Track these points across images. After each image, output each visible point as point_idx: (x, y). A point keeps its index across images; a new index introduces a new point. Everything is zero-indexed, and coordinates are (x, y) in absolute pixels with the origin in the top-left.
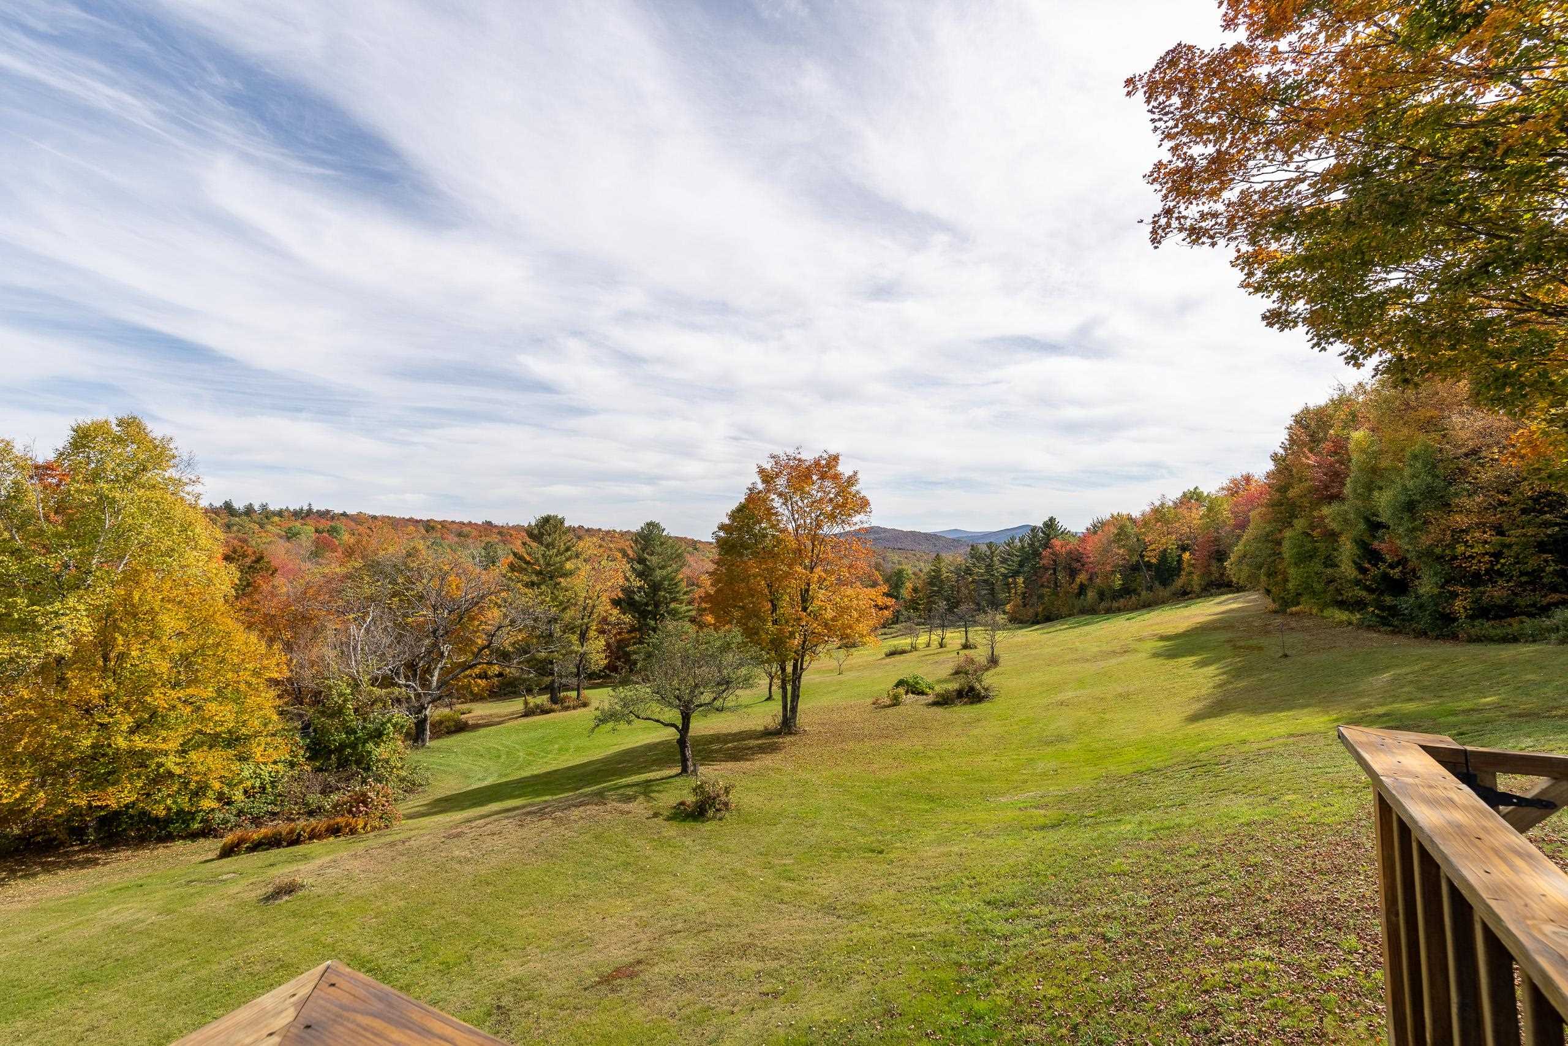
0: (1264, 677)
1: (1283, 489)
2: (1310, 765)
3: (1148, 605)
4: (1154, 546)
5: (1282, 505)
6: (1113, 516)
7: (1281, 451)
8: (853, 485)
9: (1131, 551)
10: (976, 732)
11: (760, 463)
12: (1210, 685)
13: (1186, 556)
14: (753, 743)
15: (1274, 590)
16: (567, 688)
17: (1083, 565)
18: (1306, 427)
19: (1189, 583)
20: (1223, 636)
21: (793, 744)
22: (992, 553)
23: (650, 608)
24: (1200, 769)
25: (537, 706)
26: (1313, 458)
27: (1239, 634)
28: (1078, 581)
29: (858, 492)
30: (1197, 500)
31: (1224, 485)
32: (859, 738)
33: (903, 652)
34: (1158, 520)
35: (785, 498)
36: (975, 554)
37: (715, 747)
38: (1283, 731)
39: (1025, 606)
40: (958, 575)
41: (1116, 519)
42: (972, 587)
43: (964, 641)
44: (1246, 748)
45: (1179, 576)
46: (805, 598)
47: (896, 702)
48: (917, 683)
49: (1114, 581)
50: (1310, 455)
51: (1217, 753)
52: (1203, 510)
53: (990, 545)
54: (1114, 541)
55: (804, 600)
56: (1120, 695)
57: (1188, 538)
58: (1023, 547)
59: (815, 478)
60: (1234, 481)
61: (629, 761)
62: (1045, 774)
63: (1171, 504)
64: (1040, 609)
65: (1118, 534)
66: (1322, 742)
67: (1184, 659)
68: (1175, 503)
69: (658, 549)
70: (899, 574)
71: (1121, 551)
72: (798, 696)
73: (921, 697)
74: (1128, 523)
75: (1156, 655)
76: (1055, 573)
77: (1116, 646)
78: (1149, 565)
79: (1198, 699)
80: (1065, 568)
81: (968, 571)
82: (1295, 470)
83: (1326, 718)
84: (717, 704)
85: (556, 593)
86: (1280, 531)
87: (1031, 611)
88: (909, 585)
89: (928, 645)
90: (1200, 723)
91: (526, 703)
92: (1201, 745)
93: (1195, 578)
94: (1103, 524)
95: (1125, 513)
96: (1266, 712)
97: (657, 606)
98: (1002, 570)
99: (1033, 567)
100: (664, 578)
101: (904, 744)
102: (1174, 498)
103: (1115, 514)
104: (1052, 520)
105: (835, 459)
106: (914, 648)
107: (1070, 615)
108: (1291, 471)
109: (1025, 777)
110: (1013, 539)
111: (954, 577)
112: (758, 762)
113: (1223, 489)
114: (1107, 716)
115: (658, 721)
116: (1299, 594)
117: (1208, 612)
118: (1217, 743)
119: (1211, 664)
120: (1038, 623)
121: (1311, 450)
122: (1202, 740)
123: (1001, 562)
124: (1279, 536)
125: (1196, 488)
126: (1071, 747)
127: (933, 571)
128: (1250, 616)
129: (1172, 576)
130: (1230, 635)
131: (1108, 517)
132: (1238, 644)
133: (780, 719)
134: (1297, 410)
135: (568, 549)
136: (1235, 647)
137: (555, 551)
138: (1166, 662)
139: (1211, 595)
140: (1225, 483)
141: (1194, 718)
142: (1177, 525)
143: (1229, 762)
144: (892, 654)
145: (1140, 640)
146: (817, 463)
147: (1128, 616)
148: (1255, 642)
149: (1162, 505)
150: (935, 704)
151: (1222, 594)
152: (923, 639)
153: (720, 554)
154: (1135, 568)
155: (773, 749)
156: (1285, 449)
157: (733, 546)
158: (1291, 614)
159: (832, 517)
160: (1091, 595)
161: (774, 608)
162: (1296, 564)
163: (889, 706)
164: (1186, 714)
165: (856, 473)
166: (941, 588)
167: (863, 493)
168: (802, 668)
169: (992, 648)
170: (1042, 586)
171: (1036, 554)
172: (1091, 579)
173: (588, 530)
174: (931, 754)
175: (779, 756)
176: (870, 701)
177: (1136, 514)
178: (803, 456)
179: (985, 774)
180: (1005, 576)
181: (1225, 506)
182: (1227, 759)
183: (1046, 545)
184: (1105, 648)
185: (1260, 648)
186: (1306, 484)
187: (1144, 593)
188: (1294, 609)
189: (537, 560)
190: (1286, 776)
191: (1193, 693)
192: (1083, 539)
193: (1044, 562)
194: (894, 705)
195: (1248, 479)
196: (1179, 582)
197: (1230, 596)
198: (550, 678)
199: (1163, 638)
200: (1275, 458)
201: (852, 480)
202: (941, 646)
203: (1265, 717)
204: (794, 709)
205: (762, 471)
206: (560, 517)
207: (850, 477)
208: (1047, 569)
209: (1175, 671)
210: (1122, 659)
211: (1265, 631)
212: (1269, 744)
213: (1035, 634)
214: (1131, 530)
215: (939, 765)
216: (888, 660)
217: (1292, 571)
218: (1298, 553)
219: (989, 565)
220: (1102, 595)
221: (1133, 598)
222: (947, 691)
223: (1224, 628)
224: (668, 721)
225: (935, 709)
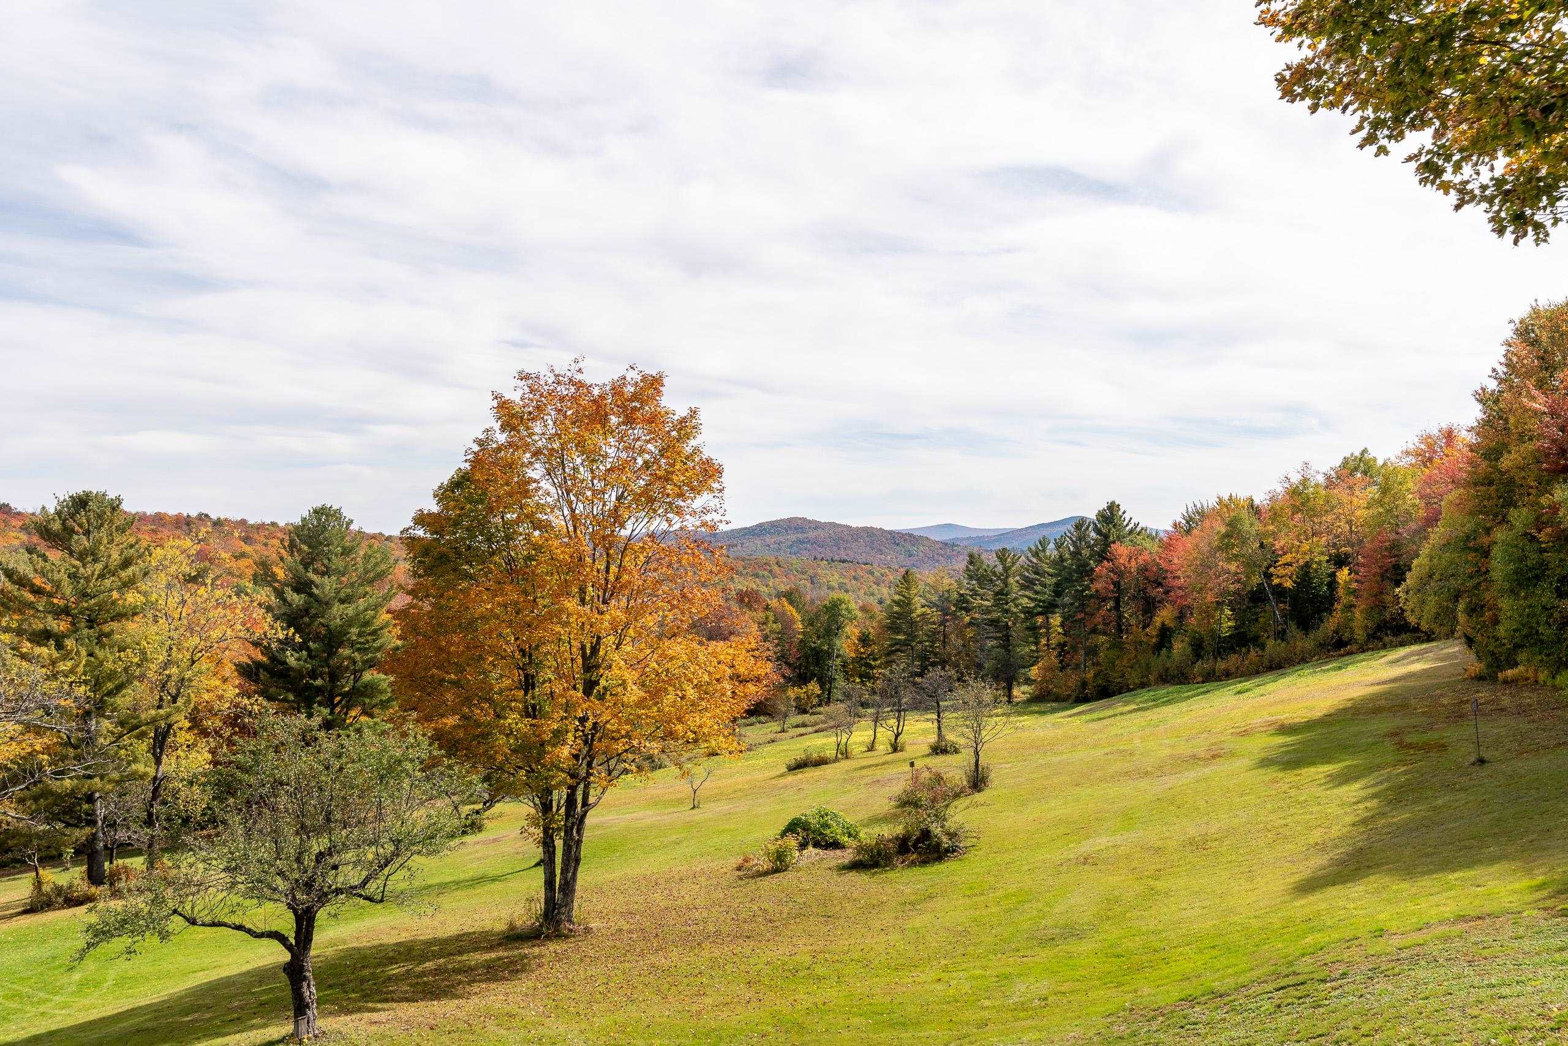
0: (1440, 802)
1: (1493, 454)
2: (1476, 981)
3: (1276, 666)
4: (1288, 558)
5: (1491, 483)
6: (1220, 501)
7: (1492, 385)
8: (688, 436)
9: (1250, 564)
10: (917, 922)
11: (500, 390)
12: (1349, 819)
13: (1343, 575)
14: (477, 958)
15: (1479, 638)
16: (126, 849)
17: (1167, 593)
18: (1534, 343)
19: (1346, 625)
20: (1383, 725)
21: (558, 957)
22: (1006, 569)
23: (319, 682)
24: (1293, 992)
25: (59, 890)
26: (1542, 398)
27: (1414, 721)
28: (1158, 621)
29: (696, 450)
30: (1365, 473)
31: (1411, 447)
32: (691, 941)
33: (821, 762)
34: (1296, 510)
35: (555, 460)
36: (976, 572)
37: (394, 970)
38: (1449, 910)
39: (1062, 669)
40: (945, 612)
41: (1227, 505)
42: (970, 633)
43: (933, 738)
44: (1378, 947)
45: (1330, 611)
46: (591, 661)
47: (779, 864)
48: (826, 826)
49: (1219, 622)
50: (1535, 392)
51: (1329, 958)
52: (1373, 492)
53: (1002, 555)
54: (1219, 548)
55: (588, 668)
56: (1192, 842)
57: (1349, 543)
58: (1062, 559)
59: (614, 420)
60: (1427, 440)
61: (209, 1008)
62: (1023, 1007)
63: (1321, 479)
64: (1090, 675)
65: (1227, 535)
66: (1509, 931)
67: (1312, 770)
68: (1328, 478)
69: (337, 563)
70: (833, 609)
71: (1233, 567)
72: (577, 861)
73: (831, 853)
74: (1244, 514)
75: (1265, 763)
76: (1117, 607)
77: (1200, 746)
78: (1280, 592)
79: (1321, 847)
80: (1134, 598)
81: (963, 604)
82: (1512, 420)
83: (1526, 882)
84: (372, 887)
85: (100, 653)
86: (1488, 531)
87: (1073, 680)
88: (852, 631)
89: (871, 748)
90: (1317, 896)
91: (38, 884)
92: (1309, 939)
93: (1358, 615)
94: (1202, 514)
95: (1242, 494)
96: (1430, 872)
97: (334, 677)
98: (1025, 601)
99: (1079, 596)
100: (350, 622)
101: (776, 952)
102: (1325, 468)
103: (1226, 497)
104: (1113, 507)
105: (654, 383)
106: (844, 753)
107: (1143, 685)
108: (1506, 420)
109: (985, 1014)
110: (1043, 543)
111: (935, 615)
112: (475, 1000)
113: (1408, 453)
114: (1159, 885)
115: (240, 928)
116: (1517, 647)
117: (1372, 678)
118: (1336, 936)
119: (1356, 778)
120: (1085, 700)
121: (1541, 385)
122: (1312, 930)
123: (1023, 587)
124: (1485, 540)
125: (1365, 451)
126: (1085, 947)
127: (897, 603)
128: (1439, 686)
129: (1319, 611)
130: (1398, 722)
131: (1212, 502)
132: (1408, 739)
133: (539, 907)
134: (1521, 311)
135: (126, 563)
136: (1402, 746)
137: (99, 567)
138: (1281, 775)
139: (1384, 647)
140: (1412, 441)
141: (1308, 886)
142: (1330, 518)
143: (1344, 975)
144: (800, 766)
145: (1245, 733)
146: (617, 389)
147: (1239, 686)
148: (1436, 735)
149: (1305, 481)
150: (856, 866)
151: (1402, 644)
152: (860, 735)
153: (415, 574)
154: (1257, 597)
155: (512, 969)
156: (1501, 381)
157: (443, 558)
158: (1506, 682)
159: (647, 501)
160: (1179, 647)
161: (529, 684)
162: (1512, 591)
163: (766, 874)
164: (1297, 878)
165: (694, 413)
166: (912, 636)
167: (706, 453)
168: (585, 803)
169: (977, 753)
170: (1094, 631)
171: (1084, 571)
172: (1181, 617)
173: (218, 523)
174: (820, 970)
175: (523, 985)
176: (735, 861)
177: (1260, 499)
178: (587, 378)
179: (912, 1010)
180: (1029, 613)
181: (1410, 485)
182: (1342, 968)
183: (1102, 556)
184: (1185, 749)
185: (1443, 747)
186: (1530, 446)
187: (1270, 643)
188: (1510, 673)
189: (58, 585)
190: (1433, 1003)
191: (1317, 836)
192: (1168, 545)
193: (1099, 585)
194: (776, 871)
195: (1449, 435)
196: (1331, 623)
197: (1415, 648)
198: (88, 830)
199: (1285, 729)
200: (1483, 397)
201: (687, 426)
202: (895, 748)
203: (1426, 882)
204: (568, 887)
205: (503, 407)
206: (111, 495)
207: (683, 420)
208: (1104, 600)
209: (1293, 792)
210: (1207, 771)
211: (1457, 716)
212: (1418, 938)
213: (1077, 721)
214: (1250, 526)
215: (831, 993)
216: (790, 778)
217: (1505, 603)
218: (1516, 572)
219: (1000, 593)
220: (1198, 649)
221: (1253, 653)
222: (880, 840)
223: (1390, 709)
224: (261, 927)
225: (853, 876)
